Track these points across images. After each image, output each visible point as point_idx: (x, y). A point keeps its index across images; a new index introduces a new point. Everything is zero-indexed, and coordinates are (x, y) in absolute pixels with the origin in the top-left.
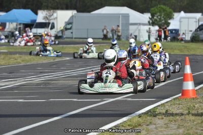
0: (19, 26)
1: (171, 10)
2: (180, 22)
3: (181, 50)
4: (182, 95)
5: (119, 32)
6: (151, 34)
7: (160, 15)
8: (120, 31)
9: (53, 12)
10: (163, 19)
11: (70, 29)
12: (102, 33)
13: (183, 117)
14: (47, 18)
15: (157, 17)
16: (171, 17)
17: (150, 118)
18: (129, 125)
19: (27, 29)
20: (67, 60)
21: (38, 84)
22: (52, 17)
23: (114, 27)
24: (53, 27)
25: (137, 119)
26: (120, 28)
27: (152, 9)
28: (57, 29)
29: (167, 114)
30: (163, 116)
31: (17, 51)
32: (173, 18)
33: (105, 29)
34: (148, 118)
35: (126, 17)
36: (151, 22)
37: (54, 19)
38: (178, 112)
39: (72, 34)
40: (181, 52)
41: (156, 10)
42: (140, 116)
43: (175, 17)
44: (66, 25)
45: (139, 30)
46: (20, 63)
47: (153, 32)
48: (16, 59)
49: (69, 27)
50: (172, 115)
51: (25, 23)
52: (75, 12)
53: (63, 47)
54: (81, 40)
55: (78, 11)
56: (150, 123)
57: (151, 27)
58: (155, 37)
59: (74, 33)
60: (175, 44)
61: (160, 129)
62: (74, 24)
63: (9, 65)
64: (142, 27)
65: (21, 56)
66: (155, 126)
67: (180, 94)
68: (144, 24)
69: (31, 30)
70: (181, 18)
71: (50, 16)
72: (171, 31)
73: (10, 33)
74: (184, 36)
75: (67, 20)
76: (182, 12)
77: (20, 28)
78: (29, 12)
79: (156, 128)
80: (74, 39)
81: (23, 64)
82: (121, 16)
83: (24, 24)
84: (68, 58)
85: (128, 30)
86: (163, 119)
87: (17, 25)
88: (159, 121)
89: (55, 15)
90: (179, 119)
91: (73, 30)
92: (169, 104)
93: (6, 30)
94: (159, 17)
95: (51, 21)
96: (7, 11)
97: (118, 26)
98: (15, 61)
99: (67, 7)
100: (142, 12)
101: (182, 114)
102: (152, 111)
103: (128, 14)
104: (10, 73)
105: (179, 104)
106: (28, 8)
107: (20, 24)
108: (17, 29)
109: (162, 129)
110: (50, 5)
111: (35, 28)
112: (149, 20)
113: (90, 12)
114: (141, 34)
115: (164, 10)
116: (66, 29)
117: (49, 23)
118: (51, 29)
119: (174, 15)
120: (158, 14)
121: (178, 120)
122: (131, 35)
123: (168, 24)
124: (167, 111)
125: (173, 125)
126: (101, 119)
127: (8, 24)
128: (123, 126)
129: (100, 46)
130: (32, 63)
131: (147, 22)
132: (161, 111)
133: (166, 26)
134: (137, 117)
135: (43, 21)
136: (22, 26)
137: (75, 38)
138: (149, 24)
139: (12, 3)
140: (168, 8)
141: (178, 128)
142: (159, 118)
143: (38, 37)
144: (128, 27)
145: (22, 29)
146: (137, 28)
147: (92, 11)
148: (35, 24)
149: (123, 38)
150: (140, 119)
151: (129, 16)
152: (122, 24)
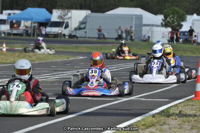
0: (34, 25)
1: (184, 12)
2: (193, 24)
3: (193, 52)
4: (195, 96)
5: (132, 33)
6: (164, 35)
7: (173, 17)
8: (133, 31)
9: (68, 11)
10: (175, 21)
11: (84, 28)
13: (196, 118)
14: (61, 17)
15: (170, 19)
16: (184, 19)
17: (164, 118)
18: (143, 125)
19: (41, 27)
20: (81, 59)
21: (52, 82)
22: (67, 17)
23: (127, 27)
24: (67, 27)
25: (151, 119)
26: (133, 29)
27: (166, 11)
28: (71, 28)
29: (181, 115)
30: (177, 117)
32: (186, 20)
34: (162, 118)
35: (140, 18)
36: (164, 23)
37: (69, 18)
38: (191, 113)
39: (85, 34)
40: (193, 54)
41: (170, 12)
42: (153, 116)
43: (187, 19)
44: (80, 25)
46: (35, 61)
48: (30, 57)
49: (83, 26)
50: (186, 115)
51: (40, 21)
52: (89, 12)
53: (76, 47)
54: (95, 40)
55: (92, 11)
56: (164, 123)
57: (164, 28)
59: (87, 32)
60: (187, 46)
61: (174, 130)
62: (88, 24)
64: (155, 29)
66: (168, 126)
67: (194, 96)
68: (157, 26)
70: (194, 20)
71: (65, 15)
72: (184, 33)
73: (25, 32)
74: (196, 38)
75: (81, 19)
76: (195, 15)
77: (34, 26)
78: (44, 10)
79: (170, 128)
80: (87, 39)
81: (37, 62)
82: (134, 17)
83: (38, 23)
84: (81, 58)
85: (141, 31)
86: (176, 119)
87: (31, 24)
88: (173, 122)
89: (69, 14)
90: (193, 120)
91: (87, 30)
92: (183, 105)
93: (20, 28)
94: (172, 19)
95: (66, 21)
96: (22, 10)
97: (131, 27)
98: (30, 59)
99: (81, 7)
100: (155, 13)
101: (196, 116)
102: (165, 111)
103: (141, 15)
105: (192, 105)
106: (43, 7)
107: (35, 22)
108: (31, 27)
109: (176, 130)
110: (64, 5)
111: (49, 27)
112: (162, 21)
113: (104, 12)
114: (153, 35)
115: (177, 12)
116: (80, 29)
117: (63, 23)
119: (186, 17)
120: (171, 16)
121: (191, 120)
122: (144, 36)
123: (181, 26)
124: (180, 111)
125: (186, 126)
127: (22, 22)
128: (137, 125)
129: (113, 46)
130: (47, 61)
131: (160, 24)
132: (175, 112)
133: (178, 28)
134: (151, 117)
135: (58, 20)
136: (36, 25)
137: (89, 38)
138: (162, 25)
139: (28, 2)
140: (181, 10)
141: (192, 129)
142: (172, 119)
143: (53, 36)
144: (141, 28)
145: (36, 27)
146: (150, 29)
147: (106, 12)
148: (50, 23)
149: (136, 39)
150: (154, 119)
151: (142, 18)
152: (135, 24)
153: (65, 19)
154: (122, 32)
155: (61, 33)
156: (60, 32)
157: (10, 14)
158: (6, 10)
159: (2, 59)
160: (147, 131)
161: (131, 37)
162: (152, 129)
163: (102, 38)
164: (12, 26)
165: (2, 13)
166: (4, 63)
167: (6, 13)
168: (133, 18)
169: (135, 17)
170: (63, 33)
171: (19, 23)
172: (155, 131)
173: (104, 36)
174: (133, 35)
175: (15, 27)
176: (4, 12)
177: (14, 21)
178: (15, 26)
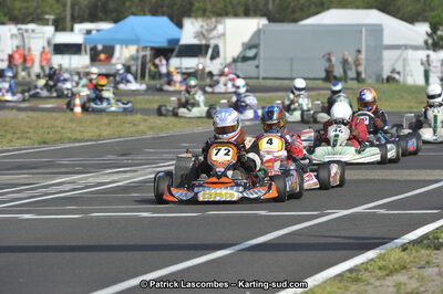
0: (144, 53)
5: (360, 65)
6: (431, 68)
8: (363, 61)
9: (217, 22)
11: (254, 58)
14: (204, 36)
17: (428, 252)
18: (380, 269)
20: (247, 126)
22: (214, 33)
24: (215, 55)
25: (398, 254)
27: (433, 14)
28: (225, 59)
31: (138, 106)
34: (423, 251)
35: (377, 30)
36: (430, 41)
37: (219, 37)
39: (256, 70)
42: (404, 248)
44: (245, 50)
45: (404, 60)
46: (145, 133)
47: (435, 64)
48: (135, 125)
49: (251, 53)
51: (156, 45)
52: (264, 21)
54: (278, 83)
55: (271, 20)
56: (428, 263)
57: (431, 53)
58: (440, 75)
59: (261, 68)
62: (262, 48)
63: (120, 137)
64: (411, 54)
65: (146, 117)
66: (436, 270)
68: (416, 48)
69: (167, 60)
71: (211, 30)
75: (246, 38)
77: (144, 57)
78: (164, 21)
79: (440, 274)
80: (261, 81)
81: (150, 135)
82: (364, 29)
83: (152, 48)
85: (380, 59)
87: (138, 51)
89: (220, 28)
91: (260, 61)
93: (114, 61)
96: (116, 21)
97: (359, 51)
98: (134, 129)
99: (247, 13)
100: (411, 19)
102: (431, 237)
103: (380, 26)
104: (123, 155)
106: (163, 14)
107: (145, 48)
108: (138, 58)
110: (209, 7)
111: (177, 56)
112: (426, 37)
113: (295, 21)
114: (408, 69)
116: (244, 59)
117: (207, 47)
118: (213, 58)
126: (319, 254)
127: (118, 48)
128: (366, 270)
129: (319, 95)
130: (171, 133)
131: (421, 43)
134: (398, 251)
135: (195, 41)
136: (148, 53)
137: (264, 78)
138: (427, 46)
139: (128, 4)
143: (185, 76)
144: (381, 53)
145: (148, 58)
146: (400, 56)
147: (302, 19)
148: (177, 49)
149: (370, 77)
150: (404, 255)
151: (382, 30)
152: (367, 46)
153: (211, 39)
155: (203, 69)
156: (201, 67)
157: (89, 32)
158: (81, 22)
159: (73, 131)
160: (390, 281)
161: (358, 74)
162: (401, 278)
164: (94, 58)
165: (72, 30)
166: (76, 140)
167: (80, 30)
168: (361, 32)
169: (367, 30)
170: (207, 70)
171: (109, 51)
172: (407, 281)
174: (361, 69)
175: (100, 61)
176: (77, 27)
177: (100, 47)
178: (102, 56)
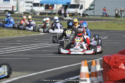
11: (93, 9)
12: (115, 13)
14: (77, 1)
28: (84, 9)
33: (116, 10)
44: (90, 6)
49: (92, 7)
59: (95, 12)
62: (95, 6)
75: (91, 2)
91: (95, 10)
93: (54, 9)
111: (69, 8)
116: (90, 9)
117: (79, 5)
118: (80, 9)
137: (96, 16)
143: (71, 15)
148: (69, 6)
153: (79, 3)
154: (118, 12)
163: (105, 16)
164: (46, 8)
170: (78, 13)
173: (106, 14)
